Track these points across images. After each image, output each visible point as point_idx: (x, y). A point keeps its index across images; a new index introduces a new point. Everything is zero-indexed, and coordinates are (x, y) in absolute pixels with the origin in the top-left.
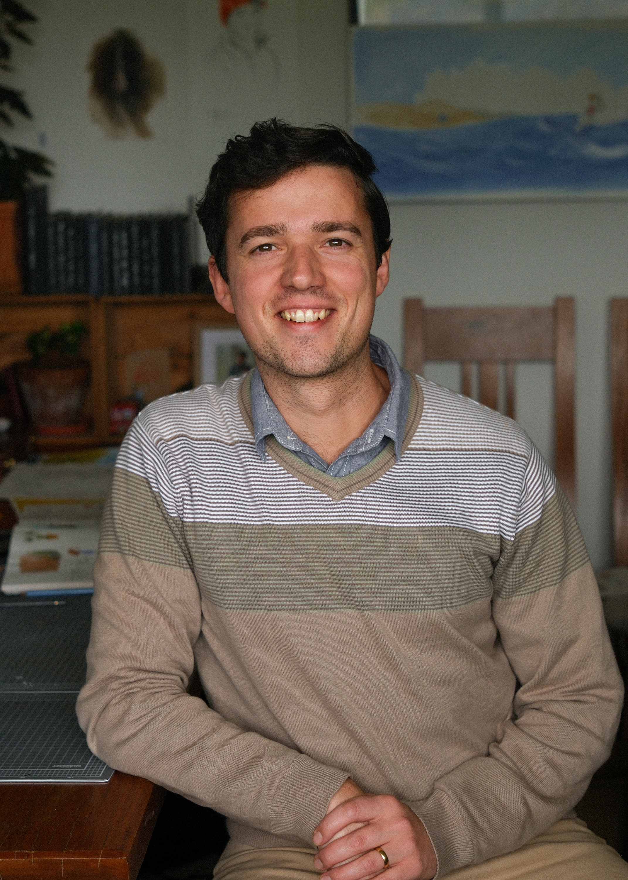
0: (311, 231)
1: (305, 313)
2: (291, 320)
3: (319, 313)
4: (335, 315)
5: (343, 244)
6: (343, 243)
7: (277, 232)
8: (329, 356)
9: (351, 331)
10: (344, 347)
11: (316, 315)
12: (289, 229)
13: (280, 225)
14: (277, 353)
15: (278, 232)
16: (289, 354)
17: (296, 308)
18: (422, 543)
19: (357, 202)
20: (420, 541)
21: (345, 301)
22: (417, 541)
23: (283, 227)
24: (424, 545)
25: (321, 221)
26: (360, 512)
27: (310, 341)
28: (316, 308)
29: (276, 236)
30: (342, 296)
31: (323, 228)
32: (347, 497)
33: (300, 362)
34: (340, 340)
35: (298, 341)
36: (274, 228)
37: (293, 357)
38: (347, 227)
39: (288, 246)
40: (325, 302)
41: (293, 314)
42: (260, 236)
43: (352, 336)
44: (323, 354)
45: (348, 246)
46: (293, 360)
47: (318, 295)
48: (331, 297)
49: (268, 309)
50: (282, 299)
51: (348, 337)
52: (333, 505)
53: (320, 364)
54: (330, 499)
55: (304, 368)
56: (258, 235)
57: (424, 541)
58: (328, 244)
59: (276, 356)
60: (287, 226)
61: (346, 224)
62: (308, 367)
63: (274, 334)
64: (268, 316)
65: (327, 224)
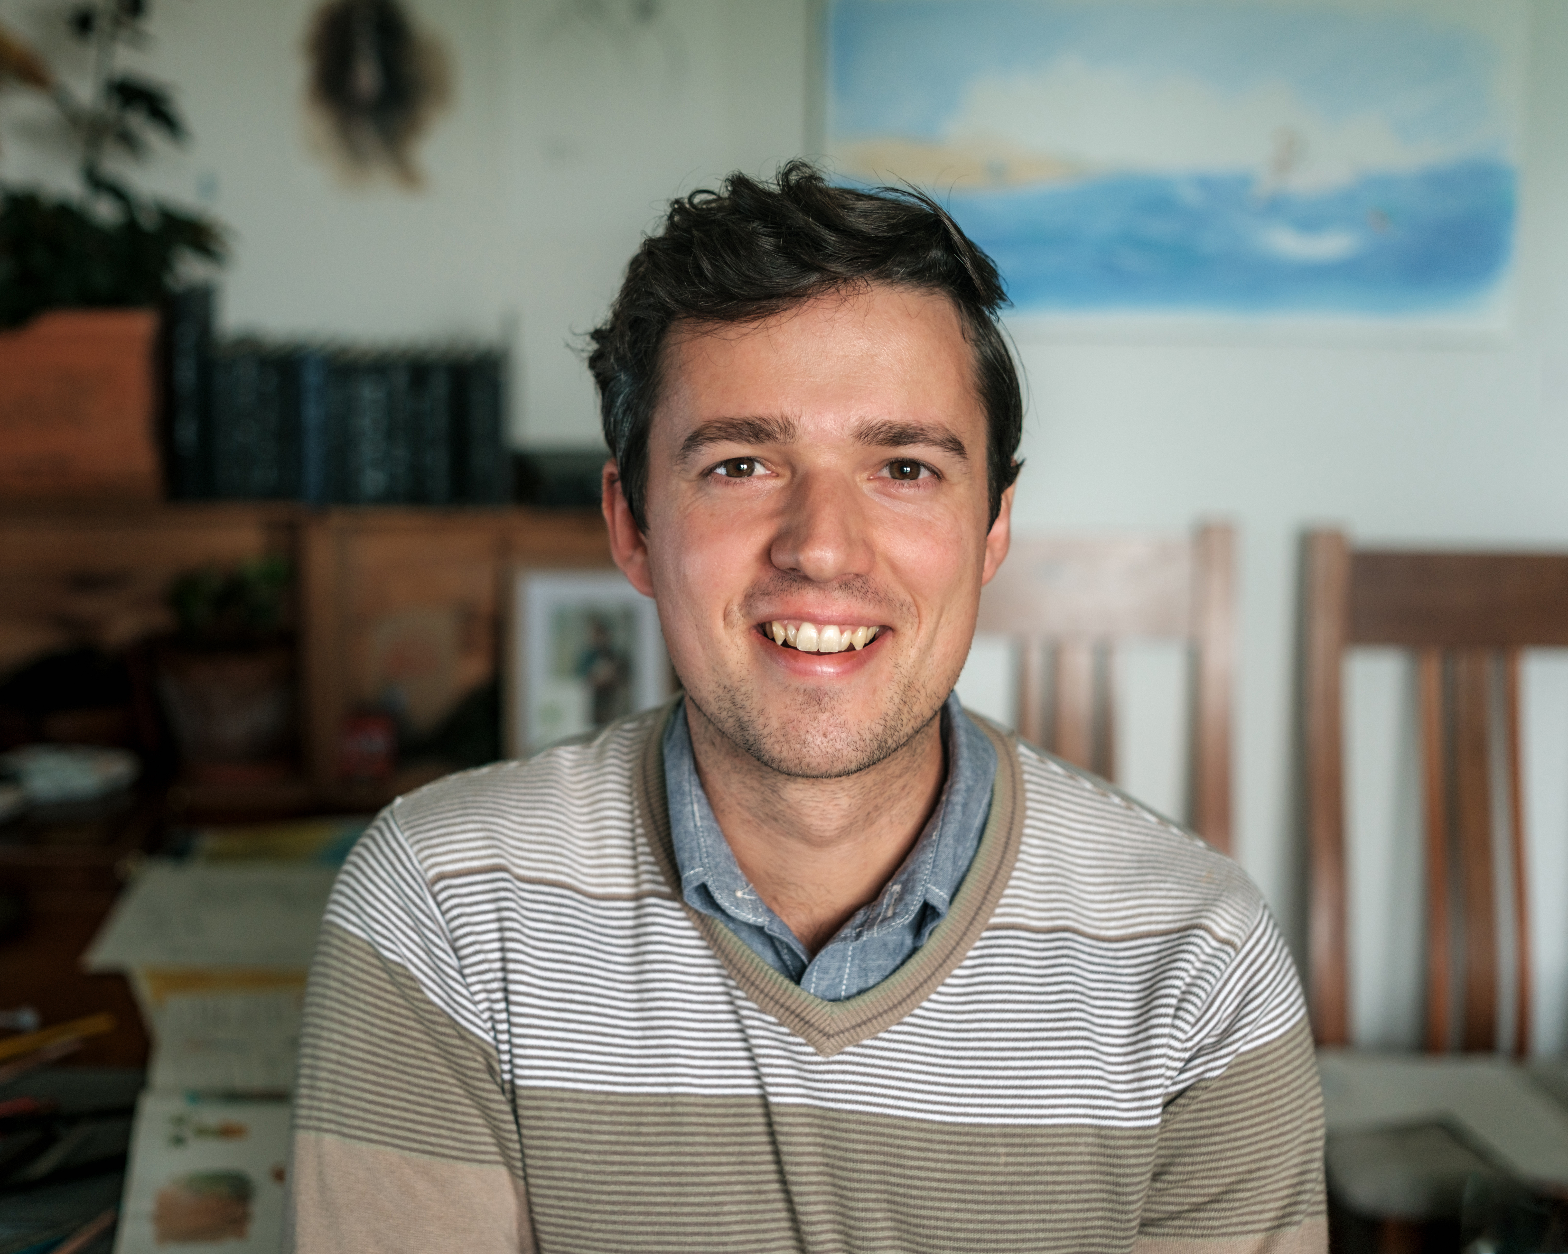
0: (852, 440)
1: (820, 632)
2: (785, 644)
3: (853, 632)
4: (888, 642)
5: (924, 474)
6: (923, 470)
7: (770, 436)
8: (868, 736)
9: (921, 680)
10: (905, 717)
11: (845, 639)
12: (799, 431)
13: (780, 421)
14: (746, 719)
15: (775, 438)
16: (775, 724)
17: (800, 618)
18: (1007, 1164)
19: (962, 377)
20: (1003, 1159)
21: (913, 609)
22: (994, 1159)
23: (787, 427)
24: (1011, 1169)
25: (879, 419)
26: (875, 1085)
27: (827, 699)
28: (846, 623)
29: (770, 444)
30: (909, 599)
31: (881, 436)
32: (850, 1049)
33: (798, 746)
34: (897, 700)
35: (800, 699)
36: (766, 426)
37: (783, 732)
38: (938, 436)
39: (794, 472)
40: (870, 611)
41: (792, 632)
42: (730, 440)
43: (923, 691)
44: (854, 730)
45: (934, 480)
46: (782, 739)
47: (856, 593)
48: (881, 598)
49: (737, 615)
50: (768, 594)
51: (915, 693)
52: (816, 1063)
53: (845, 753)
54: (810, 1049)
55: (808, 760)
56: (727, 439)
57: (1011, 1159)
58: (886, 473)
59: (742, 726)
60: (796, 423)
61: (935, 430)
62: (818, 759)
63: (744, 672)
64: (736, 630)
65: (891, 428)
